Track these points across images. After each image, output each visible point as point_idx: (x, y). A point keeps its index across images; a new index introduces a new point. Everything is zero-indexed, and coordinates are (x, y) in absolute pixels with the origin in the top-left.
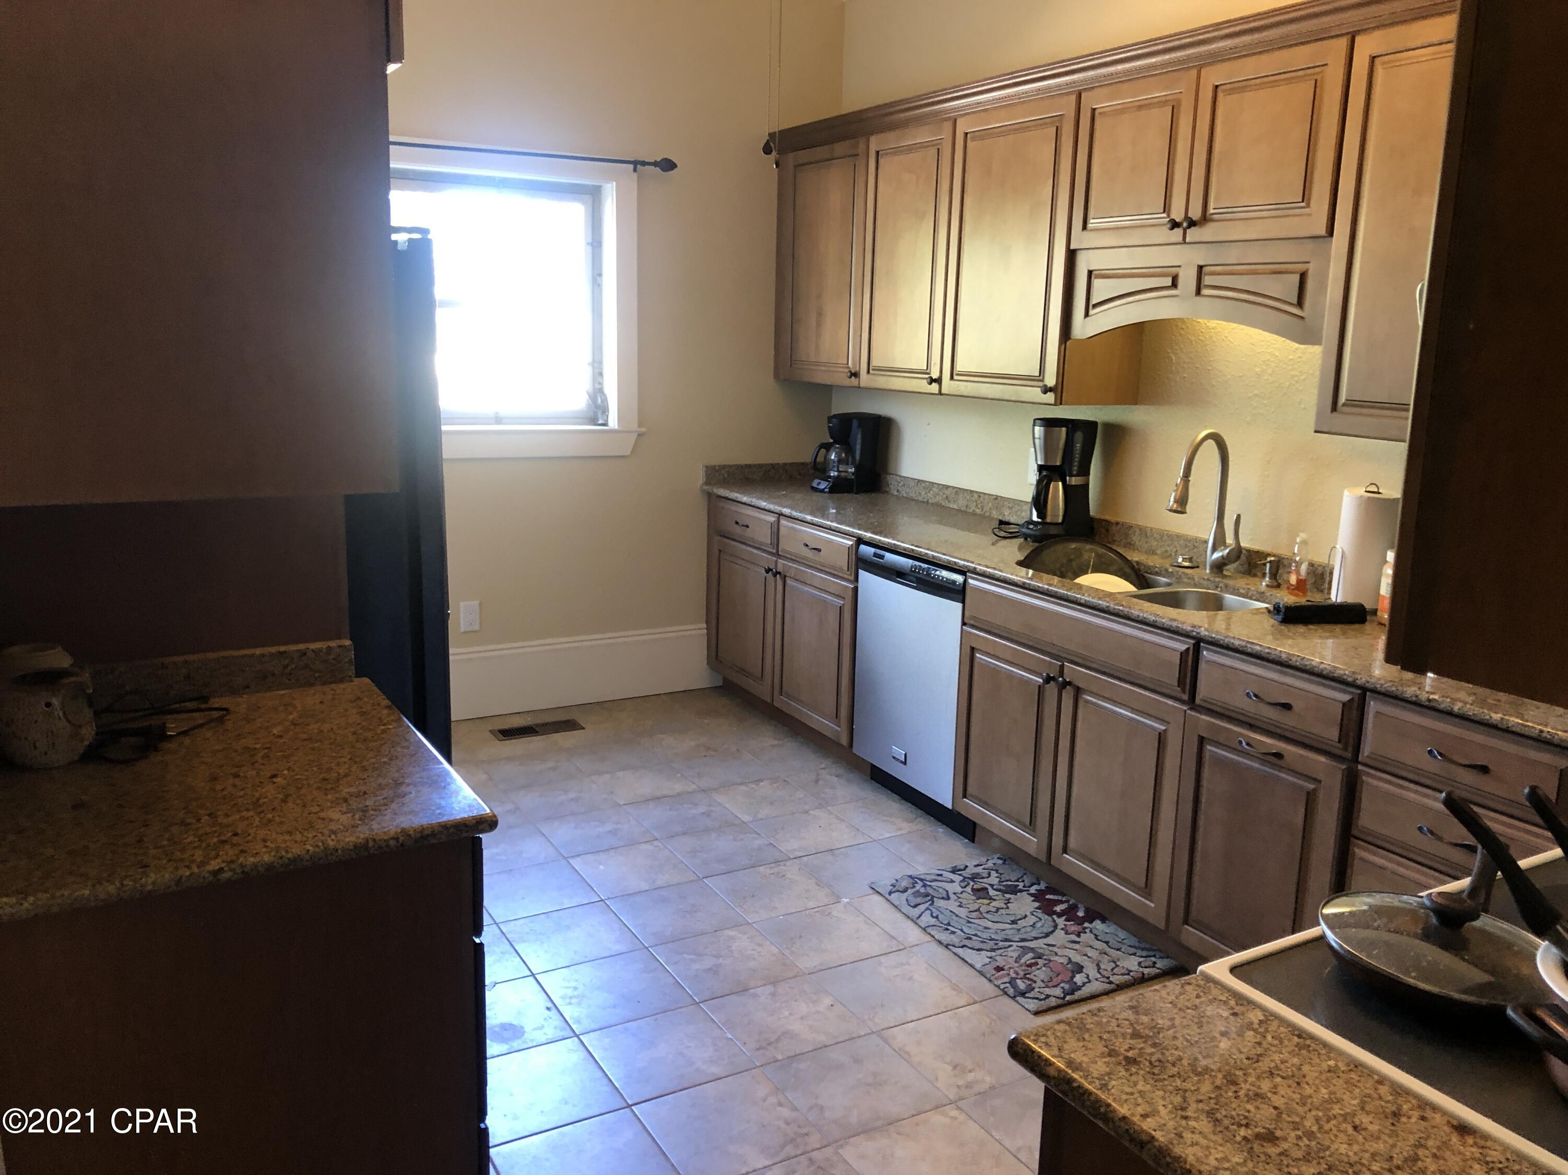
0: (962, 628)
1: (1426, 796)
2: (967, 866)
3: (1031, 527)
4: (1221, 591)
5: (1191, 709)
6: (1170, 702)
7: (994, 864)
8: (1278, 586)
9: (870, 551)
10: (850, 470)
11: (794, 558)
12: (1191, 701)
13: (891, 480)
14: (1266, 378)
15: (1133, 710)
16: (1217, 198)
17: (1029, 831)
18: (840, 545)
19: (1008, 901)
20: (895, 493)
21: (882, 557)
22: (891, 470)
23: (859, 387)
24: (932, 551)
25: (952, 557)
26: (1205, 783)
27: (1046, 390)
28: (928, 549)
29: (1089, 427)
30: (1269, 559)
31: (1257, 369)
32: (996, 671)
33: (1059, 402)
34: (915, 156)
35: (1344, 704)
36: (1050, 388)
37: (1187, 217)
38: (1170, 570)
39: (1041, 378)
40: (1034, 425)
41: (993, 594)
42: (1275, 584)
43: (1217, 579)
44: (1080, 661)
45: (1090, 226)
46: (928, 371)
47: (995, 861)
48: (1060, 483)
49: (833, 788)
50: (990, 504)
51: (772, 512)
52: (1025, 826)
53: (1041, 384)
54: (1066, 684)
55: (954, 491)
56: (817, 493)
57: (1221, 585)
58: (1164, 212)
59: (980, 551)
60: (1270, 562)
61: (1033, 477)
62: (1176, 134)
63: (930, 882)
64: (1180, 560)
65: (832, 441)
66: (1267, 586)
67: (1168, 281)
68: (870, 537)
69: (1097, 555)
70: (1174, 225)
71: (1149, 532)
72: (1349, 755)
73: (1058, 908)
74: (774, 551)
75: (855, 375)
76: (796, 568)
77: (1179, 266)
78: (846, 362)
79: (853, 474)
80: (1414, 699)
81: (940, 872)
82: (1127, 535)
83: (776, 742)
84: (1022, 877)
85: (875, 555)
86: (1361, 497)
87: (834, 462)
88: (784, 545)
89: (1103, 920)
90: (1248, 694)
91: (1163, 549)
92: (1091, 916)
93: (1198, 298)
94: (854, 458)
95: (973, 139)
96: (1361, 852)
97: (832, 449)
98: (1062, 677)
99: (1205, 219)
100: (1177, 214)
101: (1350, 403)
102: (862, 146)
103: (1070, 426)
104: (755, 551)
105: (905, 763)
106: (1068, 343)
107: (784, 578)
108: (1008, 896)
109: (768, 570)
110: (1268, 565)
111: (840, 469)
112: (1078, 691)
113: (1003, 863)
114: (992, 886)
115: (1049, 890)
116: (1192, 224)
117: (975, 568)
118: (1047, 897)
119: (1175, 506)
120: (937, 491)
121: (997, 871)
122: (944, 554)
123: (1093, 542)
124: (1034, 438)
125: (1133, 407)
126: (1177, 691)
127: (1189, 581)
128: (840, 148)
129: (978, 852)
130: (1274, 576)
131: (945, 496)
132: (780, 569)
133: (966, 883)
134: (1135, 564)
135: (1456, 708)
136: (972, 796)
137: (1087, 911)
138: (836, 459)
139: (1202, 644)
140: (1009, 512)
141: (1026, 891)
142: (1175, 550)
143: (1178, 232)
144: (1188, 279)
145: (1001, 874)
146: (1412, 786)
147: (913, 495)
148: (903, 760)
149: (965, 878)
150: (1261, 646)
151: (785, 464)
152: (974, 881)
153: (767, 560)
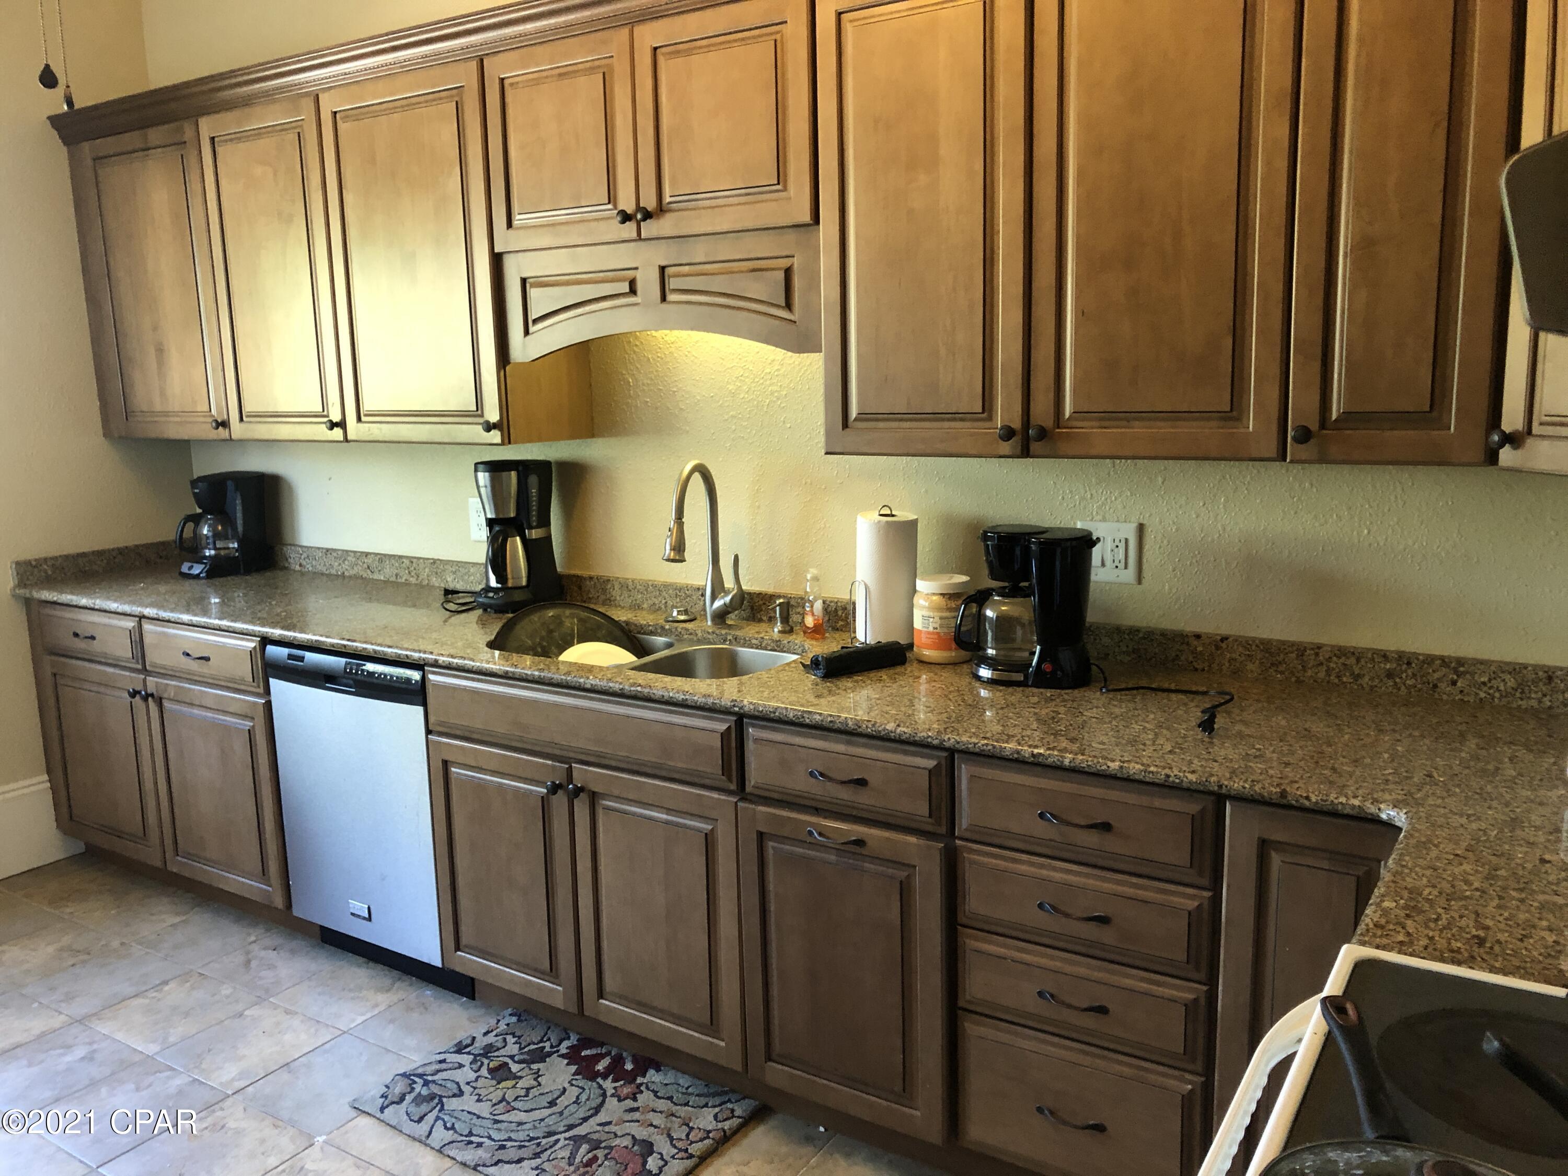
0: (427, 737)
1: (1042, 866)
2: (474, 1038)
3: (491, 595)
4: (730, 644)
5: (743, 799)
6: (715, 795)
7: (508, 1025)
8: (791, 631)
9: (283, 652)
10: (231, 545)
11: (170, 673)
12: (741, 790)
13: (288, 551)
14: (742, 396)
15: (669, 811)
16: (672, 185)
17: (552, 979)
18: (236, 650)
19: (537, 1075)
20: (298, 568)
21: (301, 659)
22: (288, 538)
23: (231, 439)
24: (372, 644)
25: (401, 649)
26: (771, 887)
27: (489, 427)
28: (365, 642)
29: (542, 468)
30: (778, 602)
31: (731, 387)
32: (481, 787)
33: (507, 441)
34: (265, 143)
35: (930, 771)
36: (494, 424)
37: (639, 208)
38: (667, 627)
39: (479, 412)
40: (476, 471)
41: (465, 689)
42: (788, 628)
43: (724, 632)
44: (592, 759)
45: (515, 223)
46: (325, 413)
47: (507, 1020)
48: (518, 538)
49: (271, 967)
50: (427, 570)
51: (130, 615)
52: (543, 973)
53: (481, 420)
54: (578, 791)
55: (377, 558)
56: (191, 581)
57: (729, 637)
58: (609, 203)
59: (434, 635)
60: (780, 604)
61: (483, 533)
62: (612, 108)
63: (432, 1075)
64: (675, 614)
65: (199, 511)
66: (780, 632)
67: (625, 287)
68: (280, 635)
69: (581, 620)
70: (626, 217)
71: (630, 584)
72: (943, 830)
73: (600, 1067)
74: (140, 667)
75: (224, 424)
76: (175, 686)
77: (636, 268)
78: (206, 408)
79: (237, 551)
80: (1016, 756)
81: (442, 1057)
82: (604, 591)
83: (177, 919)
84: (546, 1033)
85: (290, 657)
86: (879, 522)
87: (207, 538)
88: (154, 657)
89: (658, 1070)
90: (811, 774)
91: (650, 602)
92: (643, 1065)
93: (664, 306)
94: (235, 528)
95: (346, 119)
96: (973, 943)
97: (203, 520)
98: (572, 783)
99: (661, 210)
100: (627, 203)
101: (863, 417)
102: (189, 134)
103: (520, 468)
104: (111, 670)
105: (369, 919)
106: (507, 368)
107: (160, 702)
108: (535, 1066)
109: (134, 694)
110: (778, 608)
111: (218, 546)
112: (594, 797)
113: (519, 1020)
114: (512, 1057)
115: (585, 1042)
116: (648, 215)
117: (436, 661)
118: (583, 1054)
119: (672, 554)
120: (354, 560)
121: (514, 1035)
122: (390, 647)
123: (571, 605)
124: (478, 487)
125: (589, 440)
126: (722, 781)
127: (691, 637)
128: (155, 135)
129: (483, 1011)
130: (785, 619)
131: (365, 566)
132: (151, 689)
133: (479, 1063)
134: (624, 625)
135: (1067, 762)
136: (466, 946)
137: (635, 1061)
138: (210, 534)
139: (745, 720)
140: (452, 577)
141: (555, 1052)
142: (664, 601)
143: (631, 226)
144: (648, 281)
145: (519, 1037)
146: (1024, 857)
147: (321, 568)
148: (367, 916)
149: (476, 1056)
150: (820, 714)
151: (137, 546)
152: (487, 1058)
153: (134, 680)
